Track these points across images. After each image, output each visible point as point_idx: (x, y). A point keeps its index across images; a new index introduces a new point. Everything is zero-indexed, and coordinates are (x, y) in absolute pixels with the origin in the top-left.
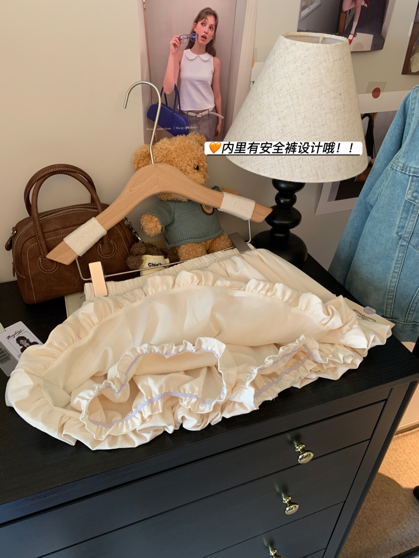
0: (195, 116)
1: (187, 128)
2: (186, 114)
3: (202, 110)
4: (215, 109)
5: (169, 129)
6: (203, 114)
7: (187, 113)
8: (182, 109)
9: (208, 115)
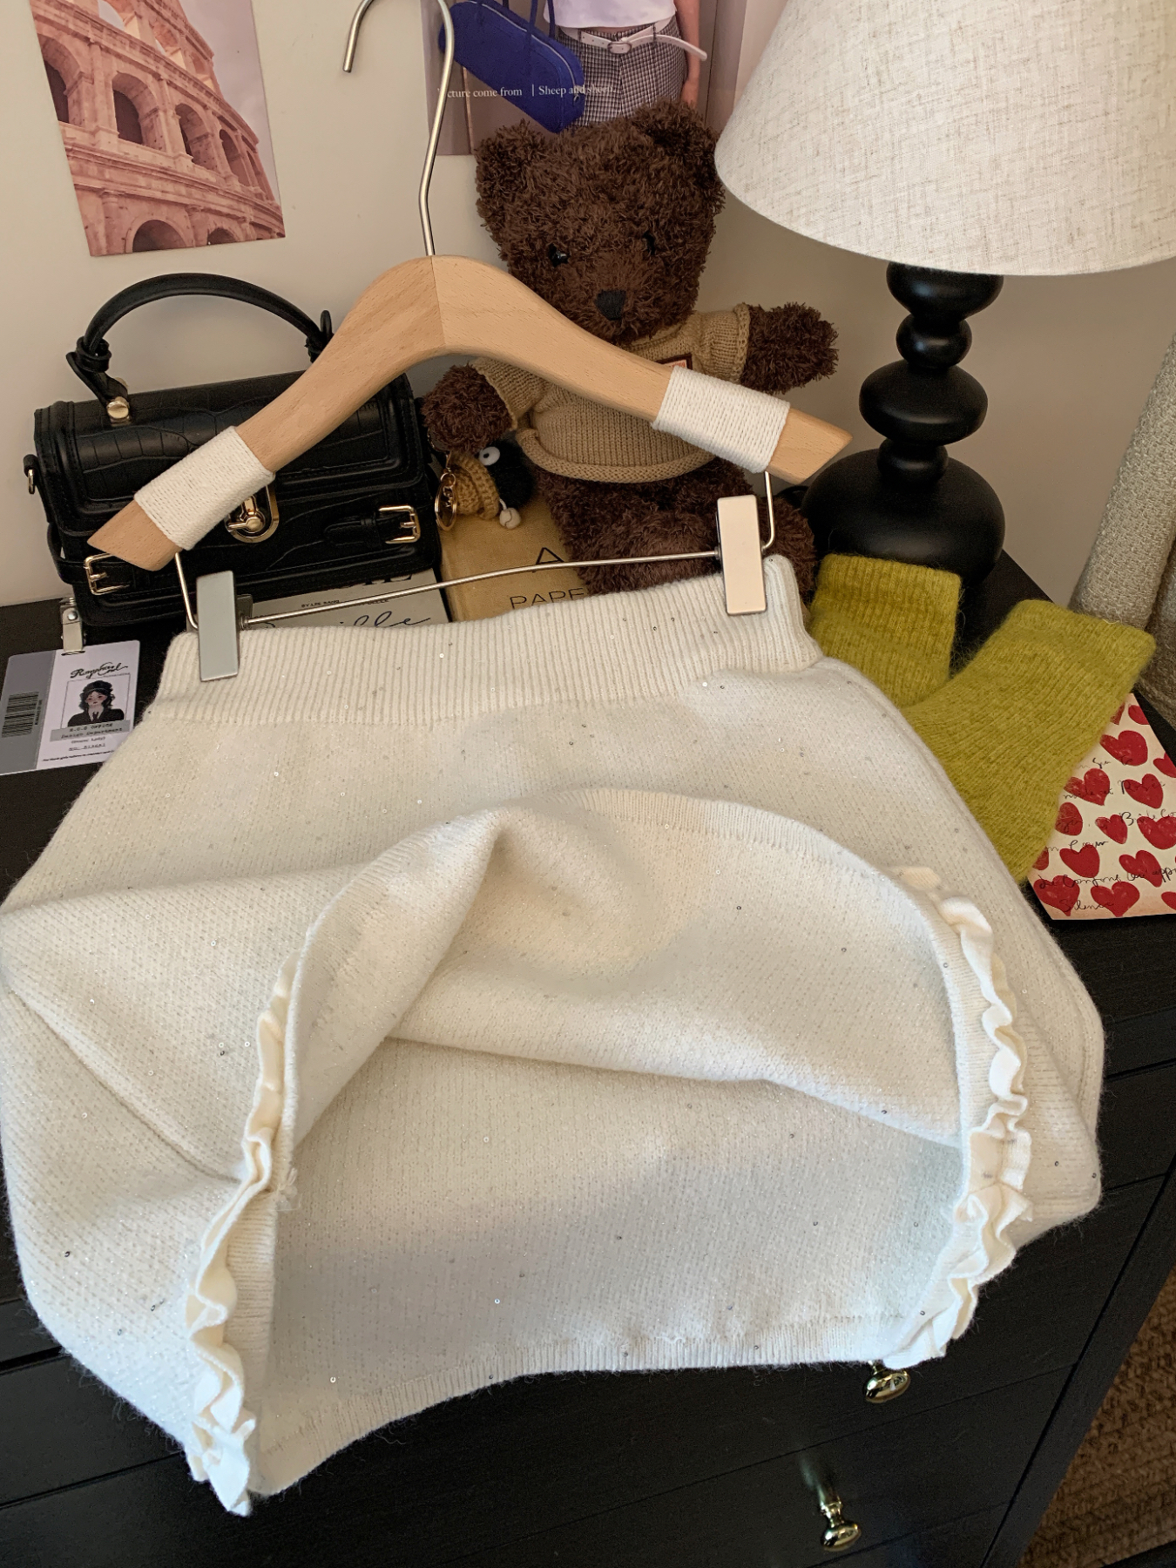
0: (605, 47)
1: (578, 90)
2: (572, 40)
3: (634, 27)
4: (678, 24)
5: (514, 93)
6: (635, 39)
7: (576, 38)
8: (559, 22)
9: (651, 44)
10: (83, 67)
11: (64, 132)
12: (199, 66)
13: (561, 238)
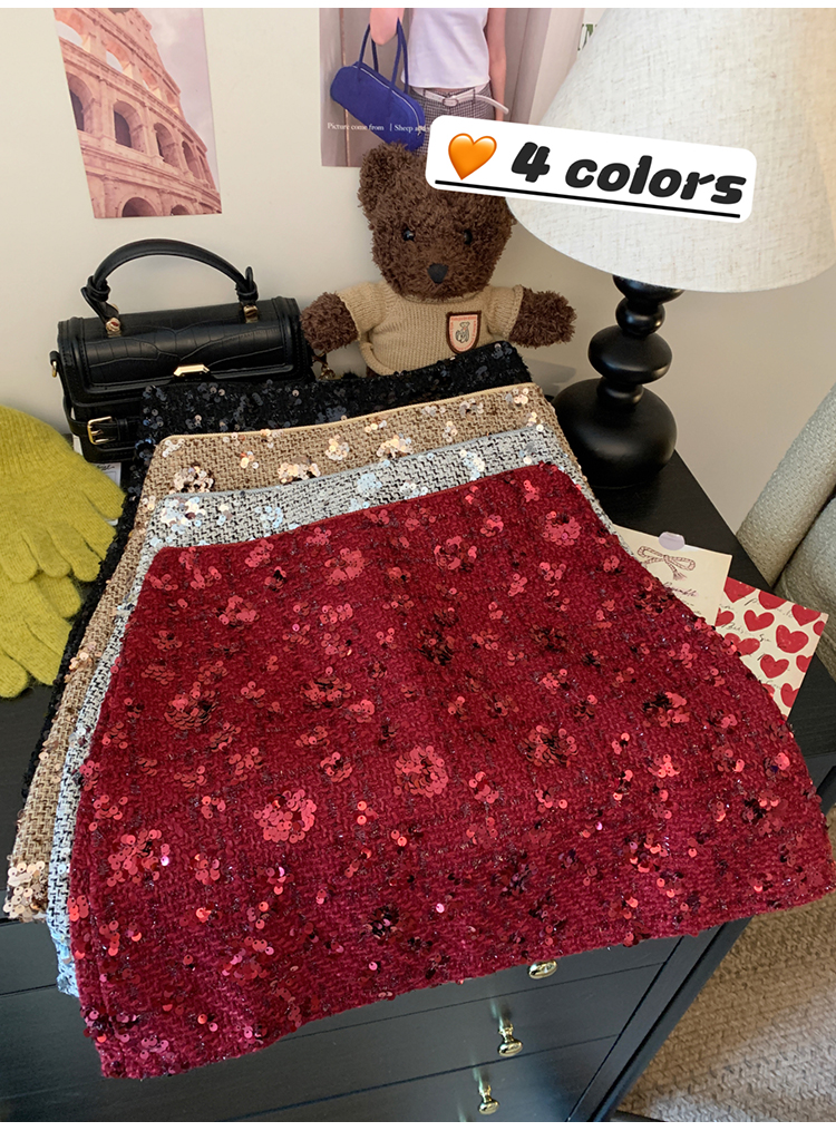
0: (441, 101)
1: (421, 128)
2: (419, 96)
3: (459, 89)
4: (491, 88)
5: (378, 128)
6: (461, 97)
7: (422, 94)
9: (472, 101)
10: (95, 95)
11: (80, 137)
12: (170, 98)
13: (413, 222)
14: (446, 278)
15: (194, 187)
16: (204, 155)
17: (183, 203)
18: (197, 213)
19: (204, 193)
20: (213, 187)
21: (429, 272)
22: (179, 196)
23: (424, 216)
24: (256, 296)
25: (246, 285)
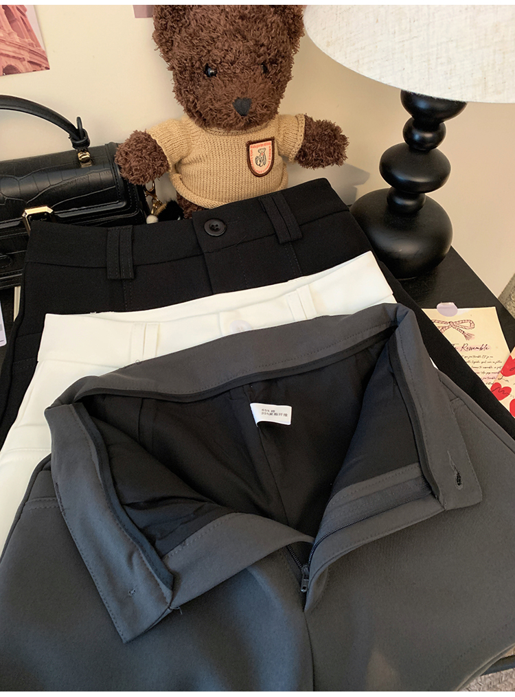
13: (214, 61)
14: (251, 110)
15: (20, 47)
16: (24, 15)
17: (13, 63)
18: (27, 71)
19: (31, 52)
20: (38, 45)
21: (235, 107)
22: (8, 56)
23: (222, 54)
24: (87, 143)
25: (78, 135)
